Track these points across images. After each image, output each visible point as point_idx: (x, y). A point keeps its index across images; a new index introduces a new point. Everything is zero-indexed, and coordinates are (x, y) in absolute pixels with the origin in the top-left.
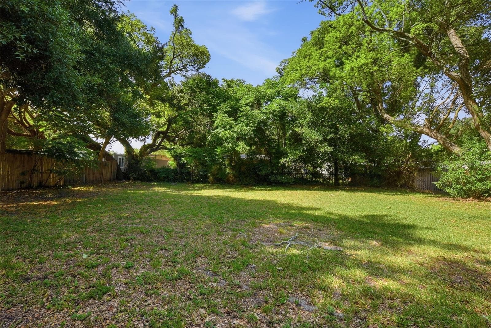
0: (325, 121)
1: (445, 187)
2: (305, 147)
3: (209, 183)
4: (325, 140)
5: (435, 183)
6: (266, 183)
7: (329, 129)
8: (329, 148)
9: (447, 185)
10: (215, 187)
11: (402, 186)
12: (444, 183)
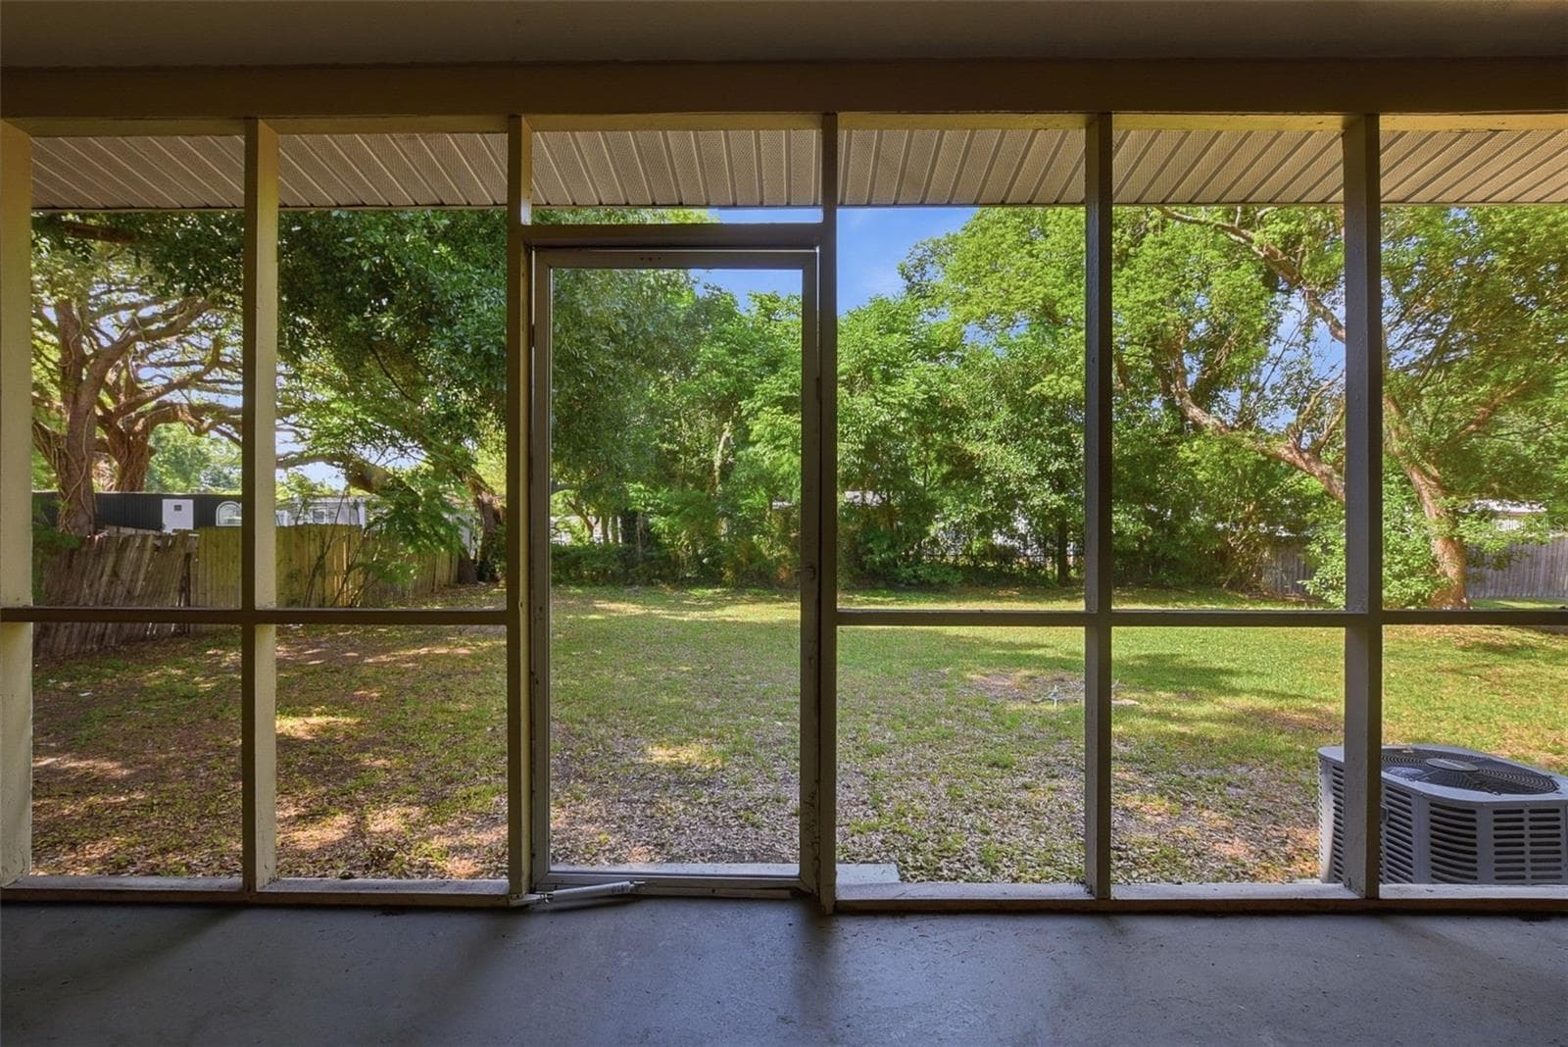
0: (1041, 425)
1: (1326, 589)
2: (990, 492)
3: (725, 585)
4: (1043, 473)
5: (1306, 582)
6: (881, 584)
7: (1053, 446)
8: (1054, 497)
9: (1331, 587)
10: (747, 597)
11: (1232, 586)
12: (1327, 580)
